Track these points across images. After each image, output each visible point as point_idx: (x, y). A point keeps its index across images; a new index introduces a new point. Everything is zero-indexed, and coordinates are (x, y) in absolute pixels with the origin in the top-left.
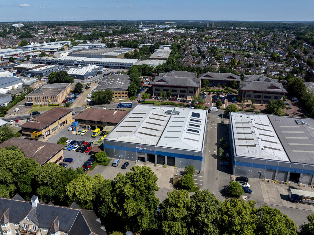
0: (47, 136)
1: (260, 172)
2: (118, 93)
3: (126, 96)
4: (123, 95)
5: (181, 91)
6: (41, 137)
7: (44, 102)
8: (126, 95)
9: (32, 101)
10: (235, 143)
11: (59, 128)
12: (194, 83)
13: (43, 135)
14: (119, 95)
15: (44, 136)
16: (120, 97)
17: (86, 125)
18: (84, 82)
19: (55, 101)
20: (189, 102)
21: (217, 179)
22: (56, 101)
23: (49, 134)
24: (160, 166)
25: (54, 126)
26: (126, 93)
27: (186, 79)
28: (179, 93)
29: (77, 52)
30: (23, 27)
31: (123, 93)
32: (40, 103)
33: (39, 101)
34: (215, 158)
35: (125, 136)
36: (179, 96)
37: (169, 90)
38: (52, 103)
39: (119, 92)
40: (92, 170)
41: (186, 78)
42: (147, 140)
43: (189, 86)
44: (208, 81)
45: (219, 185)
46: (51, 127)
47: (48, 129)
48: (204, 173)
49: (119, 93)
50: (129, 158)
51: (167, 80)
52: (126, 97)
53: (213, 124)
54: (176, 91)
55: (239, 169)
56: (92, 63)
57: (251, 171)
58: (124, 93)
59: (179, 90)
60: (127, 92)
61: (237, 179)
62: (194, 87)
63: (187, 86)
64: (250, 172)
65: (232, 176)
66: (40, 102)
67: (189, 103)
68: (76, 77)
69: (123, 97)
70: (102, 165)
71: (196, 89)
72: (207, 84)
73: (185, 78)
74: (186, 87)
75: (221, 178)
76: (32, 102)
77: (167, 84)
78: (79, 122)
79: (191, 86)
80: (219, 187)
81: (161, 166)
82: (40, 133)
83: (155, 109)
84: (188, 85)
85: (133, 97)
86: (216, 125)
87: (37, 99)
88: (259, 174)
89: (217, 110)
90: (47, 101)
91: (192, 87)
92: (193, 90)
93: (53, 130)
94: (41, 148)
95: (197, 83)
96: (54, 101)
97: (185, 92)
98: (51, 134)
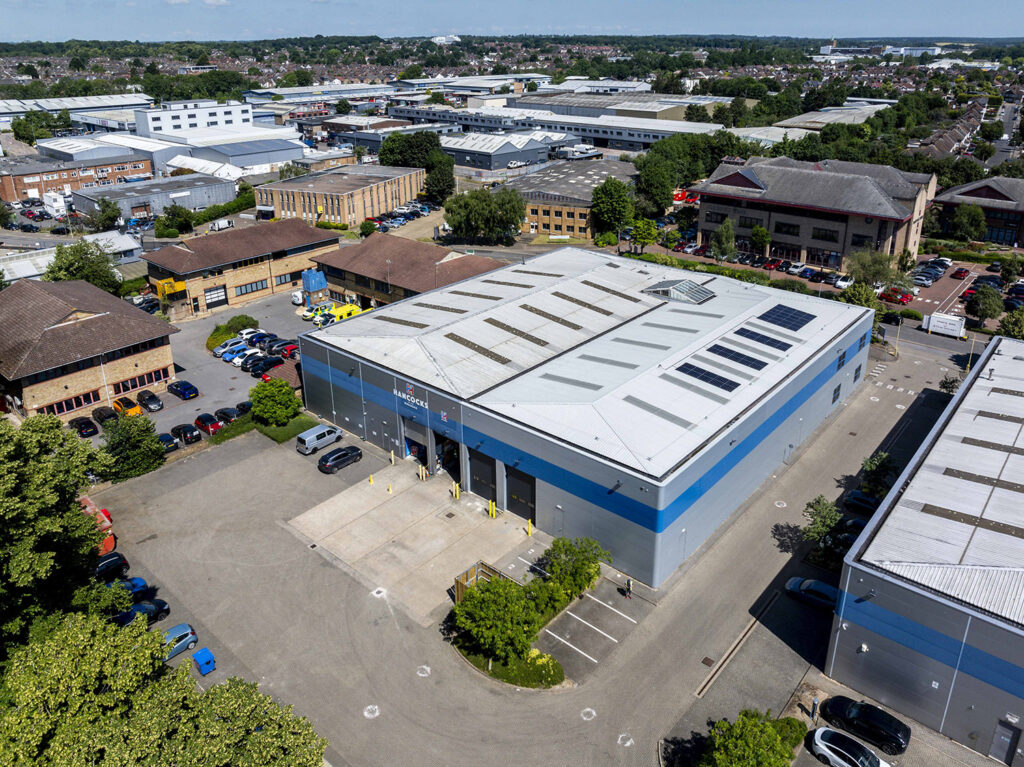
0: (210, 306)
1: (1014, 720)
2: (553, 213)
3: (582, 230)
4: (570, 221)
5: (819, 235)
6: (183, 301)
7: (304, 211)
8: (583, 223)
9: (273, 204)
10: (906, 484)
11: (270, 290)
12: (883, 200)
13: (193, 295)
14: (558, 220)
15: (195, 300)
16: (558, 227)
17: (347, 292)
18: (484, 175)
19: (336, 212)
20: (840, 283)
21: (708, 662)
22: (339, 214)
23: (225, 301)
24: (478, 504)
25: (247, 275)
26: (582, 216)
27: (850, 183)
28: (805, 239)
29: (535, 98)
30: (457, 43)
31: (571, 215)
32: (294, 213)
33: (292, 209)
34: (783, 547)
35: (382, 336)
36: (804, 254)
37: (765, 222)
38: (327, 217)
39: (558, 208)
40: (217, 442)
41: (851, 176)
42: (450, 371)
43: (854, 209)
44: (980, 210)
45: (696, 703)
46: (232, 278)
47: (217, 280)
48: (660, 606)
49: (559, 214)
50: (375, 433)
51: (763, 178)
52: (583, 234)
53: (895, 388)
54: (792, 230)
55: (865, 648)
56: (556, 128)
57: (944, 687)
58: (577, 216)
59: (807, 225)
60: (589, 210)
61: (834, 709)
62: (876, 217)
63: (845, 209)
64: (941, 694)
65: (815, 676)
66: (294, 210)
67: (839, 288)
68: (468, 158)
69: (571, 228)
70: (266, 434)
71: (890, 229)
72: (972, 225)
73: (846, 176)
74: (842, 217)
75: (734, 667)
76: (271, 209)
77: (758, 196)
78: (326, 275)
79: (862, 210)
80: (686, 715)
81: (480, 503)
82: (179, 286)
83: (616, 267)
84: (852, 206)
85: (610, 233)
86: (912, 393)
87: (285, 197)
88: (1010, 734)
89: (962, 332)
90: (313, 210)
91: (868, 219)
92: (872, 231)
93: (245, 289)
94: (83, 317)
95: (900, 204)
96: (333, 214)
97: (830, 237)
98: (230, 301)
